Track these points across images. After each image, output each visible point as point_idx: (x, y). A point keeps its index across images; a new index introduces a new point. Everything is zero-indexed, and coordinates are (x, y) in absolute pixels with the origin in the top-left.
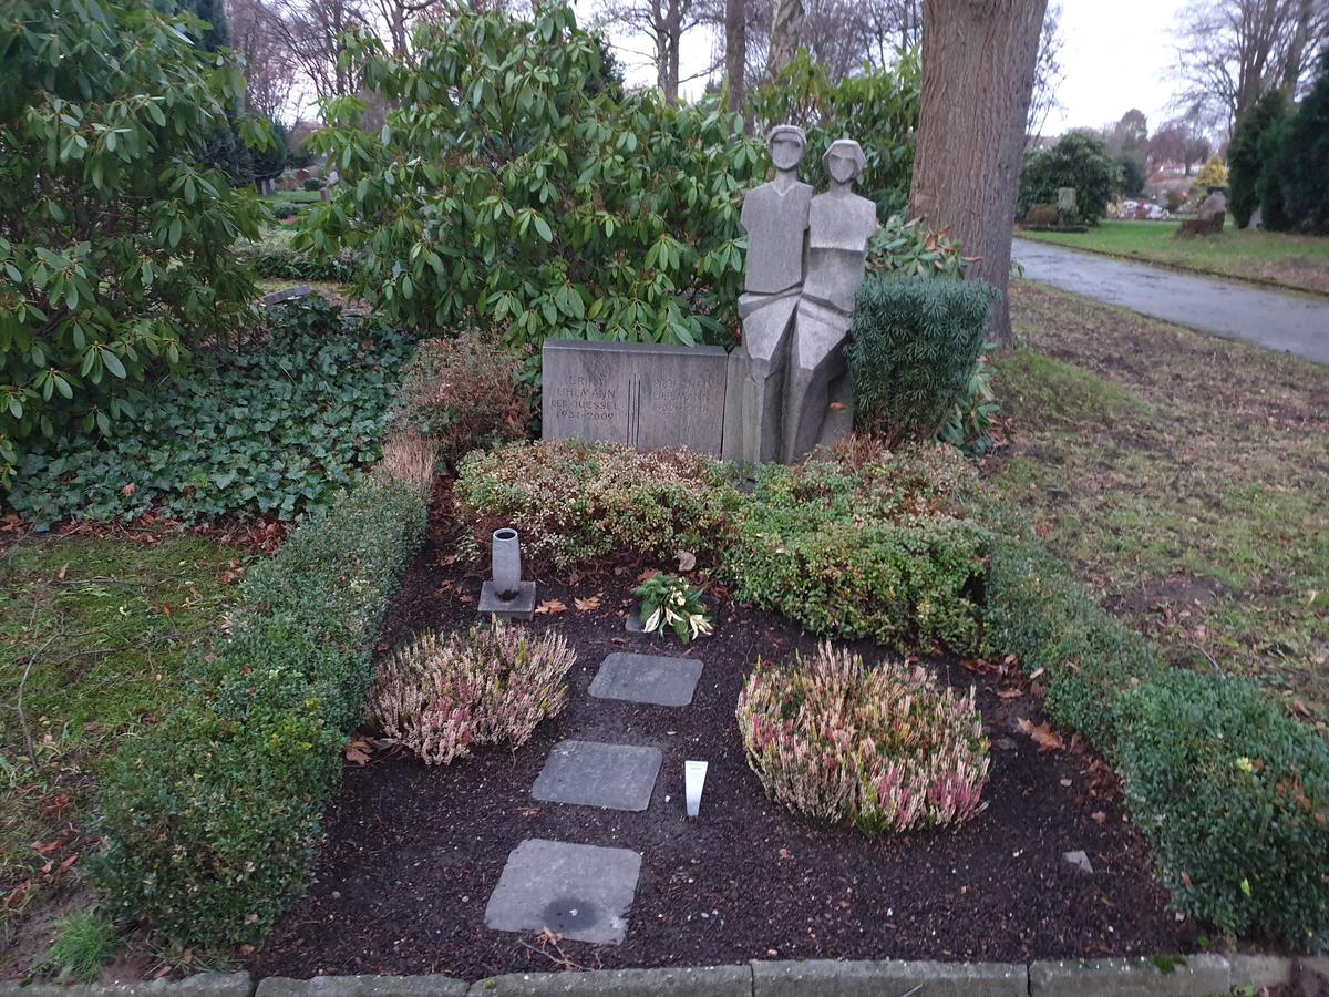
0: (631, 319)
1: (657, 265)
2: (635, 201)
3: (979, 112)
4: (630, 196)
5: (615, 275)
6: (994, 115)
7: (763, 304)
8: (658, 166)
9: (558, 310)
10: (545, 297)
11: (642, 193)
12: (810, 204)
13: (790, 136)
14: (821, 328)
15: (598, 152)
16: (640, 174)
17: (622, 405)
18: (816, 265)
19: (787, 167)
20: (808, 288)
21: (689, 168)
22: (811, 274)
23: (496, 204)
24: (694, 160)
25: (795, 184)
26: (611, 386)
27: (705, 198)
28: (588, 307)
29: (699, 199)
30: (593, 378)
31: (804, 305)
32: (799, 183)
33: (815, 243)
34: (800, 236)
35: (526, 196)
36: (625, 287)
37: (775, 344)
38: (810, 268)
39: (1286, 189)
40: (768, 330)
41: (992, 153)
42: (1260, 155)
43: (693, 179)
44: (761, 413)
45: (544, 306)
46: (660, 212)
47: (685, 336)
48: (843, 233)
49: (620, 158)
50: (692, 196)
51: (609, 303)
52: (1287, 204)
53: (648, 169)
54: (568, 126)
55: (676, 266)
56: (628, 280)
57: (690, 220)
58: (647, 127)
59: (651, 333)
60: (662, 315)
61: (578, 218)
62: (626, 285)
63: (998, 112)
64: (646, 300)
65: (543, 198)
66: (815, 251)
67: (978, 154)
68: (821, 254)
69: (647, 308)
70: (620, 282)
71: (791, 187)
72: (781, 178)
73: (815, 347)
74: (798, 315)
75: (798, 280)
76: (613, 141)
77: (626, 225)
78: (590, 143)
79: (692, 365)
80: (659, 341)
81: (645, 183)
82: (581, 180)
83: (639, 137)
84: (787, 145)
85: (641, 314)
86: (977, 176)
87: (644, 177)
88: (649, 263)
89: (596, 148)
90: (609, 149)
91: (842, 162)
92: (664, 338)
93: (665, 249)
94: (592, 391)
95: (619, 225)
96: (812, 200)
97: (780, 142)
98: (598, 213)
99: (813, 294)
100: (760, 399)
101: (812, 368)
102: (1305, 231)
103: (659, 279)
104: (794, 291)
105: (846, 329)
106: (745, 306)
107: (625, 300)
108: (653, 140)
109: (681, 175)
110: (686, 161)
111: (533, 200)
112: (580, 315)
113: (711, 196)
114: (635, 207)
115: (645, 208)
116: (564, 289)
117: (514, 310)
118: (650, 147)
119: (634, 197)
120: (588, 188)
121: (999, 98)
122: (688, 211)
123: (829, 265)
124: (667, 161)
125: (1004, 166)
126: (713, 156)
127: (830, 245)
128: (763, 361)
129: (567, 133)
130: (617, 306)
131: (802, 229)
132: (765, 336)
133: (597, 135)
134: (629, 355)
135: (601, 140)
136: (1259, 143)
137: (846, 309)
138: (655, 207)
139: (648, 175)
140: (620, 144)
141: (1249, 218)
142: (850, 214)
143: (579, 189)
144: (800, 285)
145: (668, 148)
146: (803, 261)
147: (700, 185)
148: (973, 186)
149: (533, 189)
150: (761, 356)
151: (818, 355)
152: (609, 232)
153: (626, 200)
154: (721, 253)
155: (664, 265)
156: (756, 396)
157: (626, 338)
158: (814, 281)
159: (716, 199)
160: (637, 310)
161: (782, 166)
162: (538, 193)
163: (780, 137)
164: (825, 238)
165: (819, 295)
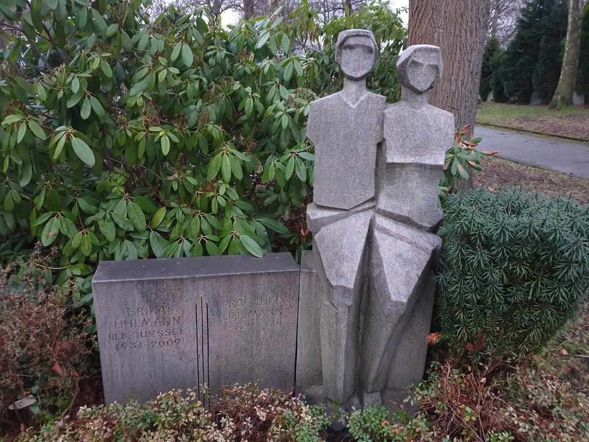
0: (195, 231)
1: (220, 175)
2: (193, 111)
3: (457, 32)
4: (187, 106)
5: (175, 187)
6: (468, 34)
7: (335, 219)
8: (215, 77)
9: (117, 226)
10: (101, 214)
11: (200, 103)
12: (384, 115)
13: (362, 41)
14: (403, 247)
15: (151, 63)
16: (197, 85)
17: (189, 329)
18: (391, 180)
19: (359, 75)
20: (383, 203)
21: (244, 78)
22: (386, 189)
23: (18, 123)
24: (249, 71)
25: (366, 94)
26: (175, 313)
27: (260, 107)
28: (149, 216)
29: (255, 107)
30: (154, 306)
31: (381, 221)
32: (369, 93)
33: (393, 157)
34: (373, 150)
35: (64, 112)
36: (187, 197)
37: (356, 268)
38: (384, 183)
39: (505, 83)
40: (346, 251)
41: (467, 63)
42: (491, 69)
43: (249, 89)
44: (344, 342)
45: (101, 223)
46: (217, 122)
47: (253, 247)
48: (422, 147)
49: (175, 71)
50: (248, 104)
51: (171, 213)
52: (505, 91)
53: (205, 80)
54: (115, 35)
55: (239, 176)
56: (190, 190)
57: (246, 125)
58: (201, 42)
59: (218, 243)
60: (227, 223)
61: (130, 134)
62: (189, 195)
63: (471, 33)
64: (209, 210)
65: (85, 114)
66: (393, 165)
67: (457, 64)
68: (398, 169)
69: (212, 220)
70: (182, 193)
71: (362, 98)
72: (351, 88)
73: (402, 271)
74: (376, 233)
75: (372, 195)
76: (167, 51)
77: (183, 137)
78: (142, 54)
79: (263, 283)
80: (226, 253)
81: (202, 93)
82: (133, 91)
83: (194, 50)
84: (358, 50)
85: (205, 226)
86: (456, 80)
87: (201, 88)
88: (212, 174)
89: (148, 60)
90: (162, 60)
91: (424, 69)
92: (231, 248)
93: (227, 160)
94: (154, 319)
95: (176, 140)
96: (386, 111)
97: (351, 47)
98: (152, 129)
99: (390, 210)
100: (343, 327)
101: (405, 301)
102: (514, 102)
103: (222, 191)
104: (367, 206)
105: (431, 248)
106: (315, 221)
107: (188, 211)
108: (209, 54)
109: (237, 86)
110: (241, 72)
111: (73, 117)
112: (142, 226)
113: (266, 105)
114: (193, 117)
115: (203, 118)
116: (123, 202)
117: (64, 231)
118: (206, 60)
119: (192, 107)
120: (140, 101)
121: (472, 22)
122: (244, 118)
123: (406, 181)
124: (223, 72)
125: (474, 73)
126: (266, 70)
127: (410, 160)
128: (345, 289)
129: (115, 43)
130: (180, 216)
131: (375, 142)
132: (342, 258)
133: (149, 46)
134: (194, 280)
135: (154, 50)
136: (490, 63)
137: (425, 224)
138: (213, 117)
139: (205, 86)
140: (174, 56)
141: (487, 97)
142: (429, 126)
143: (131, 103)
144: (374, 199)
145: (223, 60)
146: (376, 175)
147: (256, 94)
148: (453, 88)
149: (71, 104)
150: (343, 283)
151: (408, 283)
152: (166, 149)
153: (185, 110)
154: (285, 164)
155: (227, 176)
156: (338, 322)
157: (191, 250)
158: (390, 196)
159: (271, 109)
160: (201, 223)
161: (353, 74)
162: (78, 107)
163: (351, 41)
164: (403, 150)
165: (396, 212)
